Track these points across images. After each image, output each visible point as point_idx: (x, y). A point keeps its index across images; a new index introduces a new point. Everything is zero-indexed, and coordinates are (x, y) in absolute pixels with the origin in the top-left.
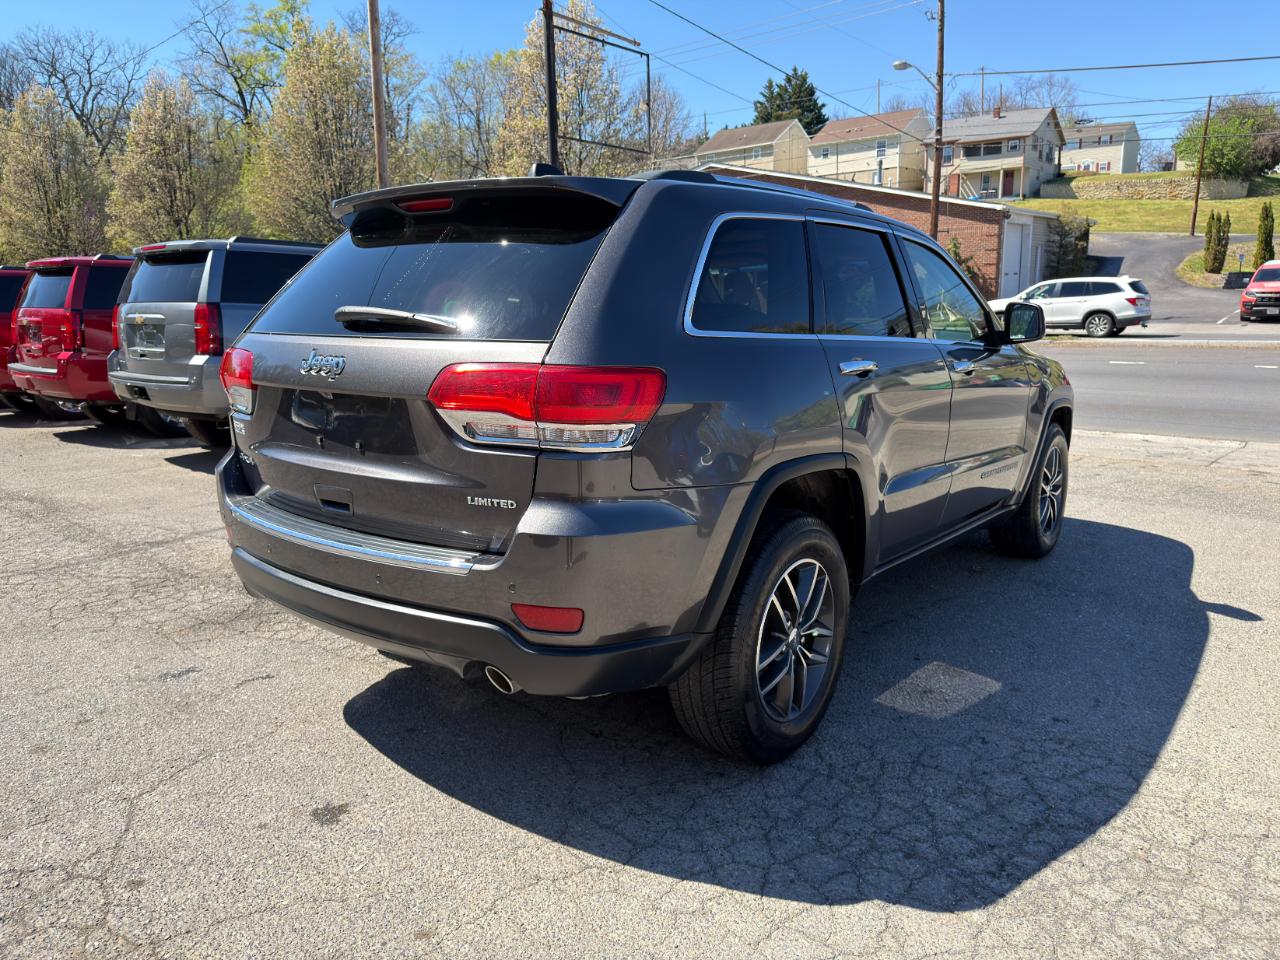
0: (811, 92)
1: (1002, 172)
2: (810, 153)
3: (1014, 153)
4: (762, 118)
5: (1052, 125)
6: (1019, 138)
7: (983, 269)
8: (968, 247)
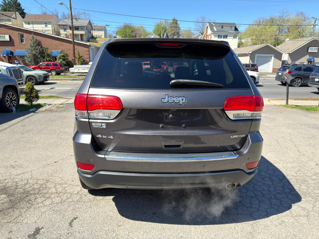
0: (19, 5)
1: (80, 35)
2: (24, 23)
3: (82, 30)
4: (3, 10)
5: (90, 24)
6: (83, 27)
7: (86, 59)
8: (82, 53)
